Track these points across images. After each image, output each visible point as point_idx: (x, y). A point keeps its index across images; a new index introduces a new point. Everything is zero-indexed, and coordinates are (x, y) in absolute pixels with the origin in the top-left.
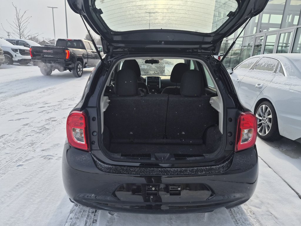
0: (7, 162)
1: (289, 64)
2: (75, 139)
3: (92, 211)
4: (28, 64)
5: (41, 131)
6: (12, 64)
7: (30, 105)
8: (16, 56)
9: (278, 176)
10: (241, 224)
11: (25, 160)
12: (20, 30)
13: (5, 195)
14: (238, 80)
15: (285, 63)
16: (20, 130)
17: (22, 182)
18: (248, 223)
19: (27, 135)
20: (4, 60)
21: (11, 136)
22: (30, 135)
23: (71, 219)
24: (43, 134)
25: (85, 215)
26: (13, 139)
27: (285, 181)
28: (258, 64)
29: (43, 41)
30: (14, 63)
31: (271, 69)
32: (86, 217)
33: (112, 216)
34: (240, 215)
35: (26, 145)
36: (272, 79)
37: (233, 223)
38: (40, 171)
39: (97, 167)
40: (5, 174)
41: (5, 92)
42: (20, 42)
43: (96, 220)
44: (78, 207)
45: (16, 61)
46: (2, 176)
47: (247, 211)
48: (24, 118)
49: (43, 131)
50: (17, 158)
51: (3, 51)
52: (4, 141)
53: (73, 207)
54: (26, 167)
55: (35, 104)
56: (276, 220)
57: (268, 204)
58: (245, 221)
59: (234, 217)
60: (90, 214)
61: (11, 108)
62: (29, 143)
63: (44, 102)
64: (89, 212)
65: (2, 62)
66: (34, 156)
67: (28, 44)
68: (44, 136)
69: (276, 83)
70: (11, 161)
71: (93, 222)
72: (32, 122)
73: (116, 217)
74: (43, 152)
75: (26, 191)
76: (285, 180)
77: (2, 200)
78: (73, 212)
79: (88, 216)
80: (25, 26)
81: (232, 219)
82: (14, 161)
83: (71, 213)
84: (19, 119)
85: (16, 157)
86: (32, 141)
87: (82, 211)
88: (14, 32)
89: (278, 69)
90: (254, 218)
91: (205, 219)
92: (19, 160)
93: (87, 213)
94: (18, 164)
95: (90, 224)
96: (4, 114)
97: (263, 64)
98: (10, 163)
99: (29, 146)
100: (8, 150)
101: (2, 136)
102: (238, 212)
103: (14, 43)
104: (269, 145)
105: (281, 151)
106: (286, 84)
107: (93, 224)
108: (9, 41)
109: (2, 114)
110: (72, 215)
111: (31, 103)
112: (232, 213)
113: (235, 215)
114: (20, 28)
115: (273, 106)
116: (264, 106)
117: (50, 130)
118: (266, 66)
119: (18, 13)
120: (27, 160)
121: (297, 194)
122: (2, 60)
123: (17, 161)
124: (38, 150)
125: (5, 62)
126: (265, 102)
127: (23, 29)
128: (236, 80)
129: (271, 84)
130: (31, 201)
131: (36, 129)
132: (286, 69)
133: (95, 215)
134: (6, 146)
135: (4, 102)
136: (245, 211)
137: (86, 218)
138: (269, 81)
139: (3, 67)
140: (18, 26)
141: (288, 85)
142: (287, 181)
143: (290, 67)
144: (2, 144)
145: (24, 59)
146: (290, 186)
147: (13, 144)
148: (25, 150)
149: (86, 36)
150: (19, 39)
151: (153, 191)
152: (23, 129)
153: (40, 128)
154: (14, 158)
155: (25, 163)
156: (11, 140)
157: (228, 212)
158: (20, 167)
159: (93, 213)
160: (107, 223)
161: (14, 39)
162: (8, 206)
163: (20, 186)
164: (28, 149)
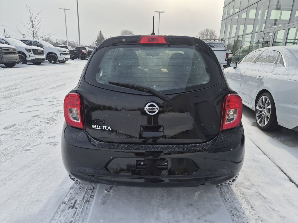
0: (16, 147)
1: (289, 55)
2: (72, 118)
3: (90, 188)
4: (41, 64)
5: (49, 121)
6: (26, 64)
7: (41, 100)
8: (29, 55)
9: (272, 162)
10: (229, 203)
11: (32, 145)
12: (33, 31)
13: (13, 174)
14: (240, 73)
15: (286, 55)
16: (30, 120)
17: (29, 163)
18: (237, 202)
19: (36, 125)
20: (18, 60)
21: (21, 125)
22: (39, 125)
23: (71, 194)
24: (51, 125)
25: (83, 191)
26: (23, 128)
27: (278, 167)
28: (260, 57)
29: (56, 42)
30: (28, 63)
31: (272, 61)
32: (85, 192)
33: (108, 192)
34: (229, 195)
35: (34, 133)
36: (272, 70)
37: (222, 201)
38: (46, 154)
39: (91, 143)
40: (13, 157)
41: (18, 88)
42: (34, 43)
43: (93, 196)
44: (77, 185)
45: (29, 61)
46: (10, 159)
47: (237, 192)
48: (34, 111)
49: (51, 121)
50: (26, 144)
51: (18, 51)
52: (14, 130)
53: (73, 185)
54: (33, 152)
55: (45, 99)
56: (264, 200)
57: (259, 186)
58: (234, 200)
59: (223, 196)
60: (88, 190)
61: (23, 101)
62: (37, 132)
63: (54, 97)
64: (87, 189)
65: (17, 61)
66: (41, 142)
67: (41, 45)
68: (51, 126)
69: (276, 74)
70: (20, 146)
71: (91, 197)
72: (41, 114)
73: (111, 193)
74: (50, 139)
75: (32, 171)
76: (279, 165)
77: (10, 178)
78: (73, 188)
79: (86, 192)
80: (38, 27)
81: (221, 197)
82: (23, 146)
83: (71, 189)
84: (30, 111)
85: (24, 143)
86: (40, 130)
87: (81, 188)
88: (28, 33)
89: (278, 61)
90: (243, 198)
91: (195, 197)
92: (28, 145)
93: (86, 190)
94: (26, 149)
95: (88, 198)
96: (16, 107)
97: (265, 57)
98: (19, 148)
99: (37, 134)
100: (18, 137)
101: (13, 125)
102: (228, 193)
103: (28, 43)
104: (267, 135)
105: (279, 141)
106: (285, 75)
107: (90, 198)
108: (23, 42)
109: (14, 107)
110: (71, 191)
111: (41, 98)
112: (222, 192)
113: (225, 195)
114: (34, 29)
115: (272, 97)
116: (264, 97)
117: (57, 121)
118: (268, 58)
119: (32, 15)
120: (34, 146)
121: (289, 177)
122: (16, 59)
123: (25, 146)
124: (45, 138)
125: (19, 61)
126: (265, 94)
127: (36, 30)
128: (239, 74)
129: (271, 75)
130: (36, 179)
131: (44, 120)
132: (286, 60)
133: (92, 192)
134: (16, 134)
135: (17, 96)
136: (235, 192)
137: (84, 194)
138: (269, 73)
139: (17, 67)
140: (31, 27)
141: (286, 75)
142: (280, 166)
143: (290, 58)
144: (13, 132)
145: (37, 59)
146: (282, 171)
147: (23, 132)
148: (33, 137)
149: (98, 37)
150: (32, 40)
151: (142, 165)
152: (32, 119)
153: (48, 119)
154: (23, 144)
155: (33, 148)
156: (21, 129)
157: (218, 192)
158: (28, 151)
159: (91, 189)
160: (103, 198)
161: (28, 40)
162: (15, 182)
163: (27, 167)
164: (36, 136)
